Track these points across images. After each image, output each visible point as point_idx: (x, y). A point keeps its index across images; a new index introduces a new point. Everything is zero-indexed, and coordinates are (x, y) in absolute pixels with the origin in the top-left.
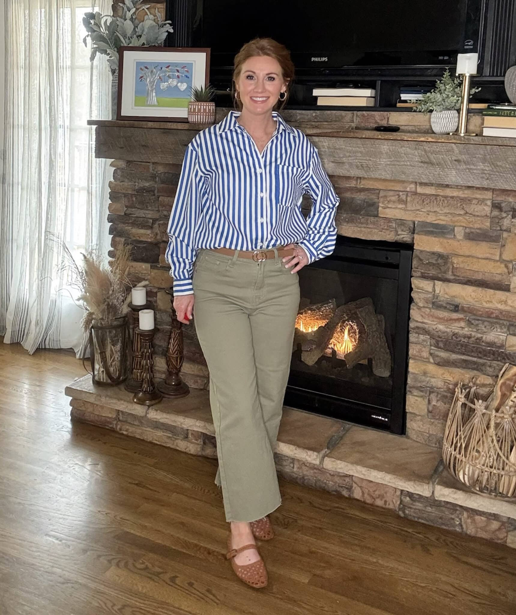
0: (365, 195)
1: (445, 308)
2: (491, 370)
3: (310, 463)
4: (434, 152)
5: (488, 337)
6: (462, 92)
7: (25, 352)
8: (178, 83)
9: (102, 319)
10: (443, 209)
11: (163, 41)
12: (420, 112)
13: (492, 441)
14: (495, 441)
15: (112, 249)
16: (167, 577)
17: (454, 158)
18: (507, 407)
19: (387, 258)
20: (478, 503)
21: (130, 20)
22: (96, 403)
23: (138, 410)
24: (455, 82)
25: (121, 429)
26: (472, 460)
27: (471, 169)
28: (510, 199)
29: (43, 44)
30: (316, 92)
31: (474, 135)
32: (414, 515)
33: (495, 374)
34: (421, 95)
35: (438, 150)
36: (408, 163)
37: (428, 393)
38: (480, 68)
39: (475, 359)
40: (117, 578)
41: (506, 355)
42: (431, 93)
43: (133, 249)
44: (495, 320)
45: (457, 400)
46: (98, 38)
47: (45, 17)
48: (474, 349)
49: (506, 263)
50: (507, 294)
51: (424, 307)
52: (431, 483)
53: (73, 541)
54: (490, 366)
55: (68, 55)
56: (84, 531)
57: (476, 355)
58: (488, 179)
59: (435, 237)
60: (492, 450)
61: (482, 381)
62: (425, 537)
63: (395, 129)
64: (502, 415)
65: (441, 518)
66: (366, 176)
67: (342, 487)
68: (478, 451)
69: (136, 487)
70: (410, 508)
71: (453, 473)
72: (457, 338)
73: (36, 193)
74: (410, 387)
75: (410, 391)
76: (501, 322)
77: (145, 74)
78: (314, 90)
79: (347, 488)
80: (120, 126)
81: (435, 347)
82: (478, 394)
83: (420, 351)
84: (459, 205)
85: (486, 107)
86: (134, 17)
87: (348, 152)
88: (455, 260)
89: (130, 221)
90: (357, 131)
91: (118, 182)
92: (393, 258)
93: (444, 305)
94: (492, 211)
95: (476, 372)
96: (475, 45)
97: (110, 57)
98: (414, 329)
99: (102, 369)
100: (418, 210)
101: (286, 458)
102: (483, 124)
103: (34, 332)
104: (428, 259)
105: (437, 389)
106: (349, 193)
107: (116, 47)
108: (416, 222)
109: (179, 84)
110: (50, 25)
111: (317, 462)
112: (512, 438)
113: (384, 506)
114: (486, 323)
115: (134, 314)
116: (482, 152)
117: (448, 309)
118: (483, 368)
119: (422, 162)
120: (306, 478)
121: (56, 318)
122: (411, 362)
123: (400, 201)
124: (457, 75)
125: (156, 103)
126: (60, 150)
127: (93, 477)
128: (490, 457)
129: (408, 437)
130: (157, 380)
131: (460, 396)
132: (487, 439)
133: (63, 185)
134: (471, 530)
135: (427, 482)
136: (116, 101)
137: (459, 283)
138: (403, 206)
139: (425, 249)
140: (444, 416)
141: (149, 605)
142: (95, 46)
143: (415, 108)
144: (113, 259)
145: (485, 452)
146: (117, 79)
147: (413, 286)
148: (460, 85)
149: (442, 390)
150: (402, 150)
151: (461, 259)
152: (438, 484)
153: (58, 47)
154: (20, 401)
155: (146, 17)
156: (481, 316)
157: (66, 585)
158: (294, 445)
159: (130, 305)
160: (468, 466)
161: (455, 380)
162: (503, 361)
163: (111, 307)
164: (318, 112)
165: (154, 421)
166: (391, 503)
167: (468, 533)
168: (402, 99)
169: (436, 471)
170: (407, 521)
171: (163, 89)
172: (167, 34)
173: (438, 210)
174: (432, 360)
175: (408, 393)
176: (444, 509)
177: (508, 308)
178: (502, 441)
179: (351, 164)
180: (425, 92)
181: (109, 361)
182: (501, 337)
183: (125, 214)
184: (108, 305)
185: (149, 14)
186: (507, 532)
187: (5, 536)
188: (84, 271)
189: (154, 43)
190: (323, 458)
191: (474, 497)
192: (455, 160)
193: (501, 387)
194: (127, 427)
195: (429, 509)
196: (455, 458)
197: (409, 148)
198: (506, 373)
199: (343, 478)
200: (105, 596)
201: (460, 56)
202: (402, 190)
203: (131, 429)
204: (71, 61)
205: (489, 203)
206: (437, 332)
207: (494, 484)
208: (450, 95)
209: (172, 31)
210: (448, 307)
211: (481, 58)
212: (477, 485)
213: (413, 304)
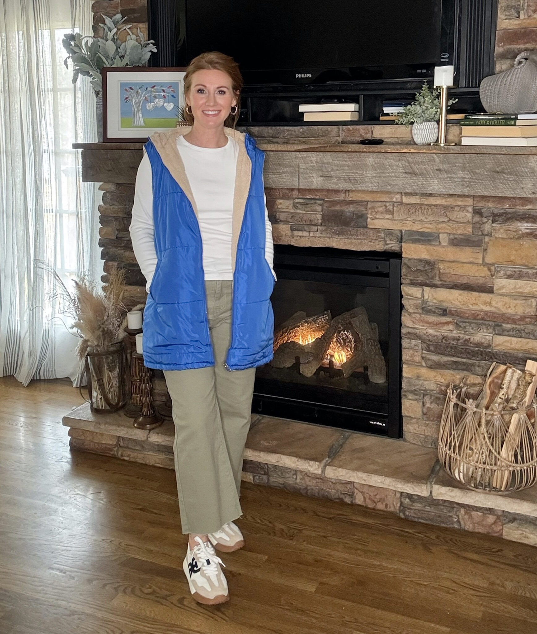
0: (353, 207)
1: (434, 312)
2: (480, 370)
3: (312, 474)
4: (417, 163)
5: (475, 338)
6: (440, 103)
7: (18, 384)
8: (164, 103)
9: (98, 345)
10: (427, 216)
11: (147, 61)
12: (402, 124)
13: (484, 438)
14: (486, 438)
15: (105, 274)
16: (174, 599)
17: (436, 168)
18: (497, 405)
19: (377, 268)
20: (473, 499)
21: (112, 40)
22: (95, 431)
23: (139, 434)
24: (434, 94)
25: (122, 455)
26: (466, 458)
27: (452, 177)
28: (490, 205)
29: (22, 67)
30: (302, 108)
31: (454, 144)
32: (415, 516)
33: (483, 373)
34: (402, 108)
35: (420, 160)
36: (393, 175)
37: (422, 395)
38: (456, 80)
39: (464, 360)
40: (124, 605)
41: (493, 354)
42: (411, 105)
43: (127, 272)
44: (481, 322)
45: (450, 400)
46: (79, 59)
47: (23, 39)
48: (463, 351)
49: (489, 266)
50: (491, 295)
51: (414, 313)
52: (429, 483)
53: (77, 572)
54: (479, 366)
55: (49, 77)
56: (89, 561)
57: (465, 356)
58: (468, 186)
59: (422, 244)
60: (484, 447)
61: (472, 381)
62: (426, 536)
63: (379, 142)
64: (492, 412)
65: (439, 516)
66: (354, 189)
67: (344, 494)
68: (471, 449)
69: (139, 512)
70: (411, 509)
71: (449, 472)
72: (446, 340)
73: (22, 220)
74: (405, 392)
75: (405, 395)
76: (487, 323)
77: (130, 95)
78: (300, 106)
79: (349, 495)
80: (106, 149)
81: (427, 351)
82: (469, 393)
83: (413, 355)
84: (442, 212)
85: (463, 118)
86: (116, 38)
87: (335, 165)
88: (441, 266)
89: (123, 245)
90: (343, 145)
91: (108, 206)
92: (383, 266)
93: (434, 310)
94: (473, 217)
95: (465, 372)
96: (451, 58)
97: (93, 79)
98: (406, 334)
99: (100, 397)
100: (405, 219)
101: (289, 470)
102: (461, 133)
103: (27, 363)
104: (417, 266)
105: (430, 391)
106: (338, 206)
107: (98, 68)
108: (403, 231)
109: (166, 104)
110: (29, 48)
111: (319, 472)
112: (502, 435)
113: (385, 510)
114: (472, 325)
115: (131, 339)
116: (461, 160)
117: (437, 313)
118: (473, 368)
119: (406, 173)
120: (309, 488)
121: (50, 348)
122: (404, 366)
123: (387, 211)
124: (435, 87)
125: (143, 124)
126: (46, 175)
127: (96, 506)
128: (482, 453)
129: (405, 440)
130: (157, 403)
131: (452, 397)
132: (479, 437)
133: (51, 211)
134: (468, 526)
135: (425, 482)
136: (101, 123)
137: (446, 288)
138: (391, 216)
139: (412, 257)
140: (438, 417)
141: (159, 629)
142: (77, 68)
143: (397, 121)
144: (107, 284)
145: (478, 450)
146: (101, 101)
147: (403, 293)
148: (438, 97)
149: (435, 392)
150: (386, 162)
151: (446, 265)
152: (436, 483)
153: (38, 69)
154: (15, 435)
155: (128, 37)
156: (467, 318)
157: (72, 617)
158: (297, 457)
159: (126, 329)
160: (462, 464)
161: (447, 382)
162: (491, 360)
163: (106, 333)
164: (305, 127)
165: (155, 445)
166: (392, 506)
167: (466, 529)
168: (385, 112)
169: (433, 471)
170: (407, 521)
171: (149, 110)
172: (150, 53)
173: (423, 218)
174: (424, 364)
175: (403, 397)
176: (442, 507)
177: (493, 309)
178: (493, 438)
179: (339, 178)
180: (406, 105)
181: (107, 388)
182: (488, 337)
183: (117, 238)
184: (103, 331)
185: (131, 34)
186: (502, 525)
187: (7, 573)
188: (76, 298)
189: (138, 63)
190: (325, 466)
191: (470, 494)
192: (437, 170)
193: (490, 385)
194: (129, 453)
195: (428, 508)
196: (450, 457)
197: (394, 160)
198: (494, 371)
199: (346, 485)
200: (114, 624)
201: (437, 68)
202: (388, 200)
203: (133, 455)
204: (53, 84)
205: (470, 209)
206: (428, 336)
207: (488, 480)
208: (429, 106)
209: (155, 50)
210: (437, 311)
211: (457, 70)
212: (472, 482)
213: (404, 310)
